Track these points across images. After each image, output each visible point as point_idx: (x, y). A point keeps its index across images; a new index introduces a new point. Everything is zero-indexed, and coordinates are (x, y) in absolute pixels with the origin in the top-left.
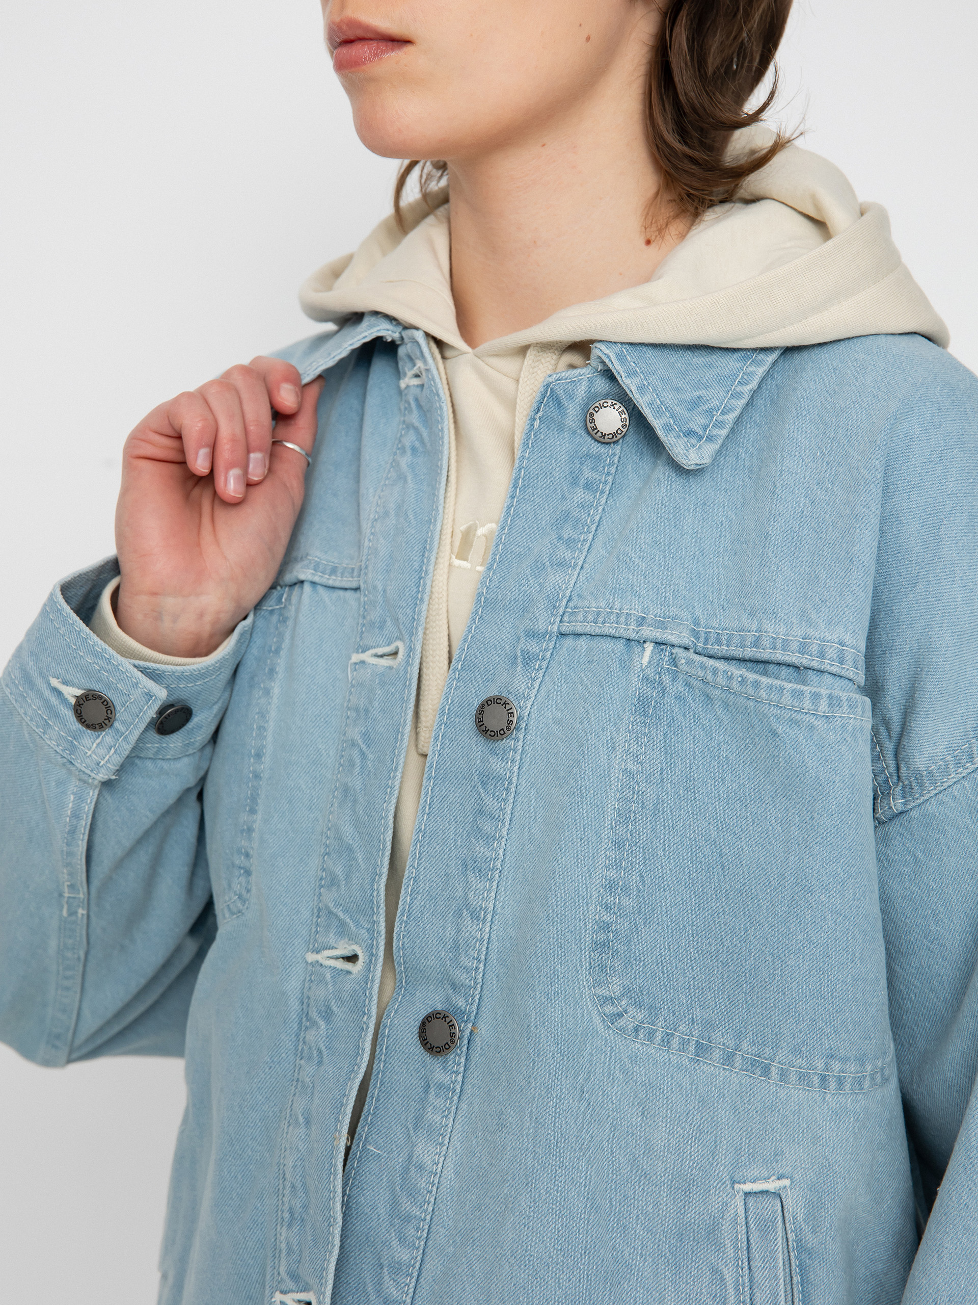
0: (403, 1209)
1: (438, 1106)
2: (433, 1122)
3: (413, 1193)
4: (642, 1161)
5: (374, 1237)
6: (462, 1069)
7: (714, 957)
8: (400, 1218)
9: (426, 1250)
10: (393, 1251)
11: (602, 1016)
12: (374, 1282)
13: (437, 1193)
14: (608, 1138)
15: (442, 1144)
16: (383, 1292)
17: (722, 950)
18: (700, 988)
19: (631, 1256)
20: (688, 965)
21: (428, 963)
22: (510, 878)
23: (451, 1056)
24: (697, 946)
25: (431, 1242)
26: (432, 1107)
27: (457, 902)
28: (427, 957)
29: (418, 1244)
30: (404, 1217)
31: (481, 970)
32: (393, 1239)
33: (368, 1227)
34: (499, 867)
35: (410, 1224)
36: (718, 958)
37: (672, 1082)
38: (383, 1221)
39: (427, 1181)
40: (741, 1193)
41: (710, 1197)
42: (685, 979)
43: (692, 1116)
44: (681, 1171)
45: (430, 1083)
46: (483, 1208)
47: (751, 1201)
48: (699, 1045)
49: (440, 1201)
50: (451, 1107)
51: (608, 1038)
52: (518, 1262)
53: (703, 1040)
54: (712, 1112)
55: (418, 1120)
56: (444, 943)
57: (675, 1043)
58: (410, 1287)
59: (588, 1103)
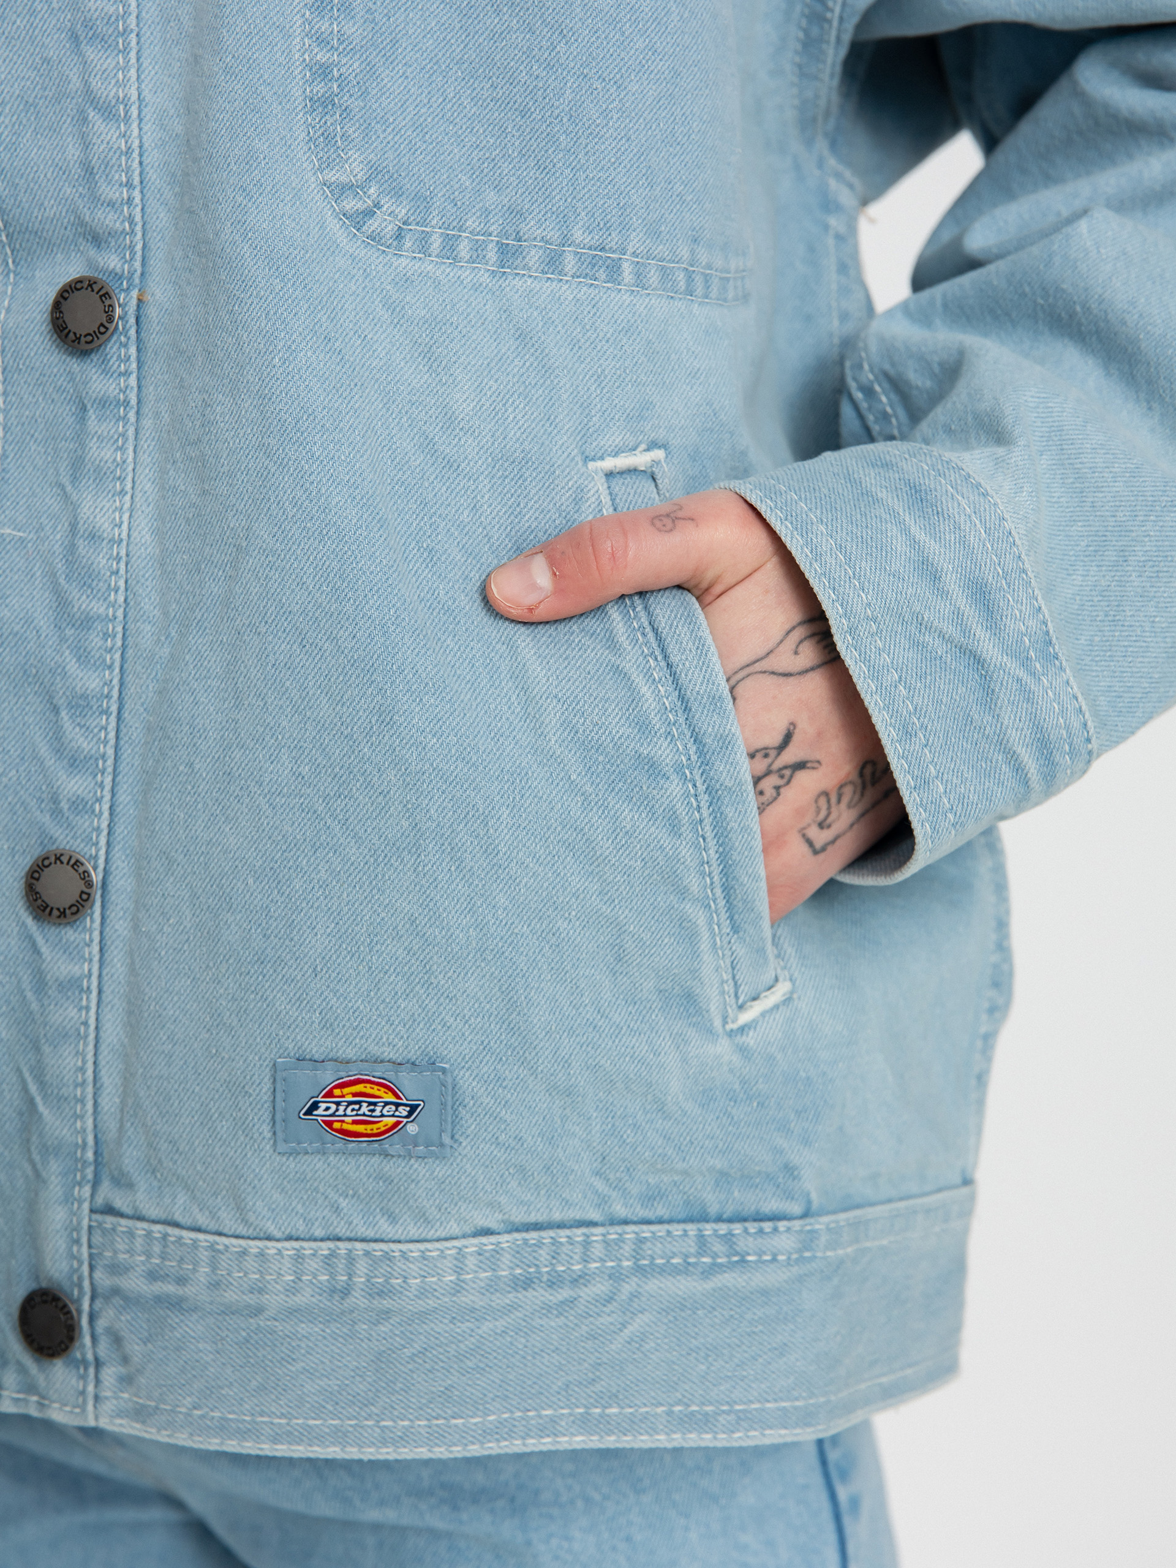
0: (75, 610)
1: (105, 434)
2: (100, 461)
3: (87, 578)
4: (441, 442)
5: (35, 667)
6: (134, 365)
7: (503, 106)
8: (73, 625)
9: (125, 666)
10: (71, 680)
11: (341, 219)
12: (48, 738)
13: (127, 572)
14: (380, 415)
15: (122, 492)
16: (65, 749)
17: (515, 90)
18: (489, 160)
19: (449, 595)
20: (464, 127)
21: (46, 215)
22: (156, 41)
23: (112, 348)
24: (474, 94)
25: (131, 651)
26: (95, 439)
27: (74, 101)
28: (42, 204)
29: (111, 658)
30: (79, 622)
31: (137, 200)
32: (67, 660)
33: (24, 654)
34: (133, 26)
35: (91, 631)
36: (510, 105)
37: (469, 310)
38: (46, 637)
39: (107, 557)
40: (601, 474)
41: (556, 482)
42: (463, 150)
43: (508, 362)
44: (505, 446)
45: (86, 402)
46: (203, 567)
47: (618, 484)
48: (502, 248)
49: (135, 582)
50: (127, 431)
51: (356, 254)
52: (271, 629)
53: (507, 238)
54: (539, 351)
55: (77, 465)
56: (67, 173)
57: (464, 249)
58: (109, 730)
59: (340, 357)
